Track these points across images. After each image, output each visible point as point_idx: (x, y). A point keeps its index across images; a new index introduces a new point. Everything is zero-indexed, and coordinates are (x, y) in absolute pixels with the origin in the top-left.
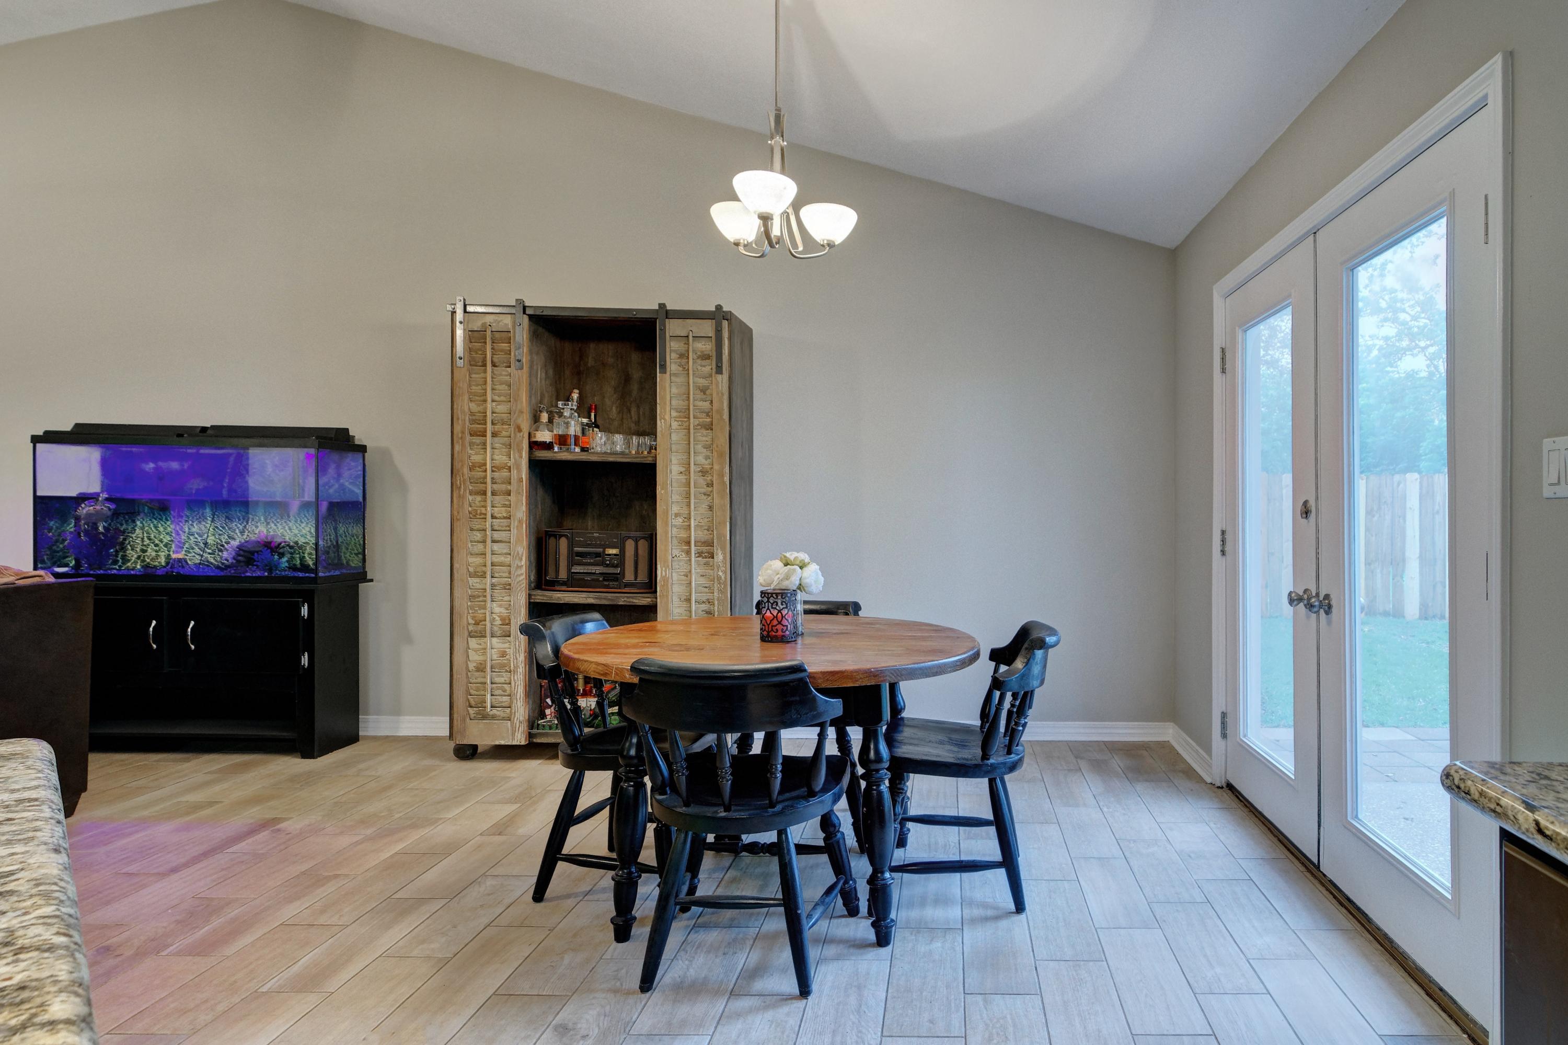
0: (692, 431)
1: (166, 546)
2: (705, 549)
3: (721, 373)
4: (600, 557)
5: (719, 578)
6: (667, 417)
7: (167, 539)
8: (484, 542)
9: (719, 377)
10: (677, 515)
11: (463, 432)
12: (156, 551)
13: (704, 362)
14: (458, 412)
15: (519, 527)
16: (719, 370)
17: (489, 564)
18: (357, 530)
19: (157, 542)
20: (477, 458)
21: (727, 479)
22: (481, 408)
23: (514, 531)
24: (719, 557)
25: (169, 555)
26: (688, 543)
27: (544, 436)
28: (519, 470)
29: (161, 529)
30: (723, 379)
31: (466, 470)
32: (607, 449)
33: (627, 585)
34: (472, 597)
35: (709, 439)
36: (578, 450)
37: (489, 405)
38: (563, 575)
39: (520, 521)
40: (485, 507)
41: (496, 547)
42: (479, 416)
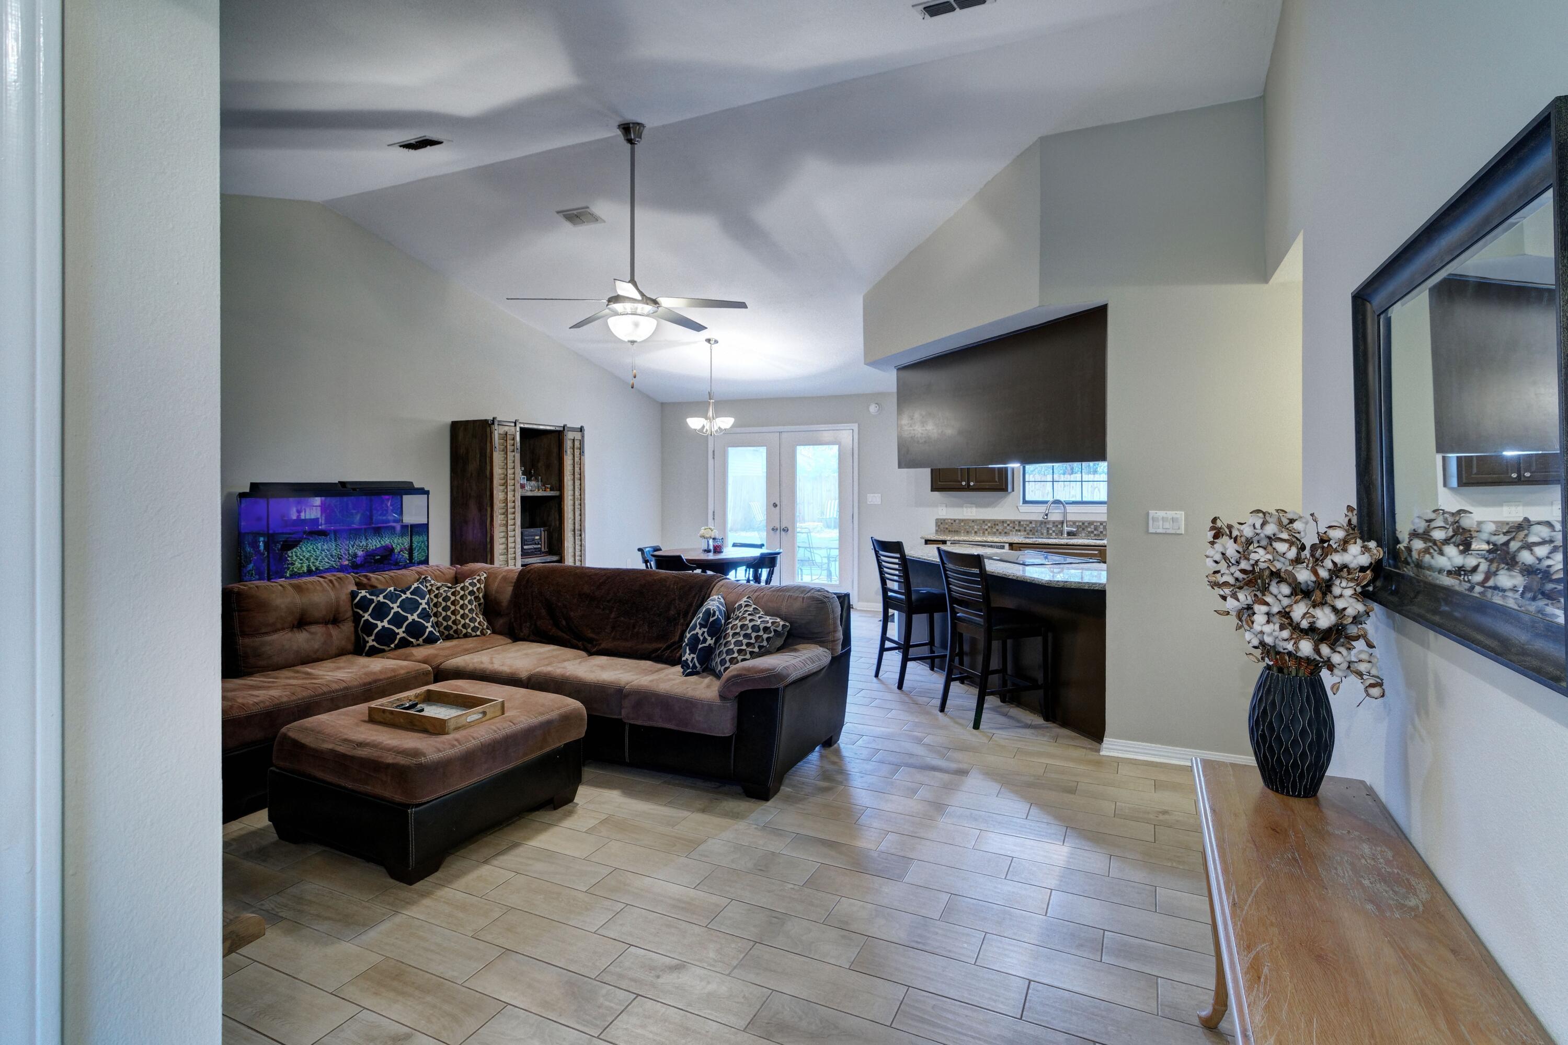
0: (575, 481)
2: (579, 533)
4: (533, 541)
6: (567, 475)
7: (308, 555)
8: (505, 537)
9: (582, 457)
12: (301, 564)
13: (578, 451)
15: (518, 529)
16: (582, 454)
17: (509, 548)
19: (301, 557)
25: (309, 565)
28: (518, 502)
35: (579, 484)
39: (519, 526)
40: (506, 520)
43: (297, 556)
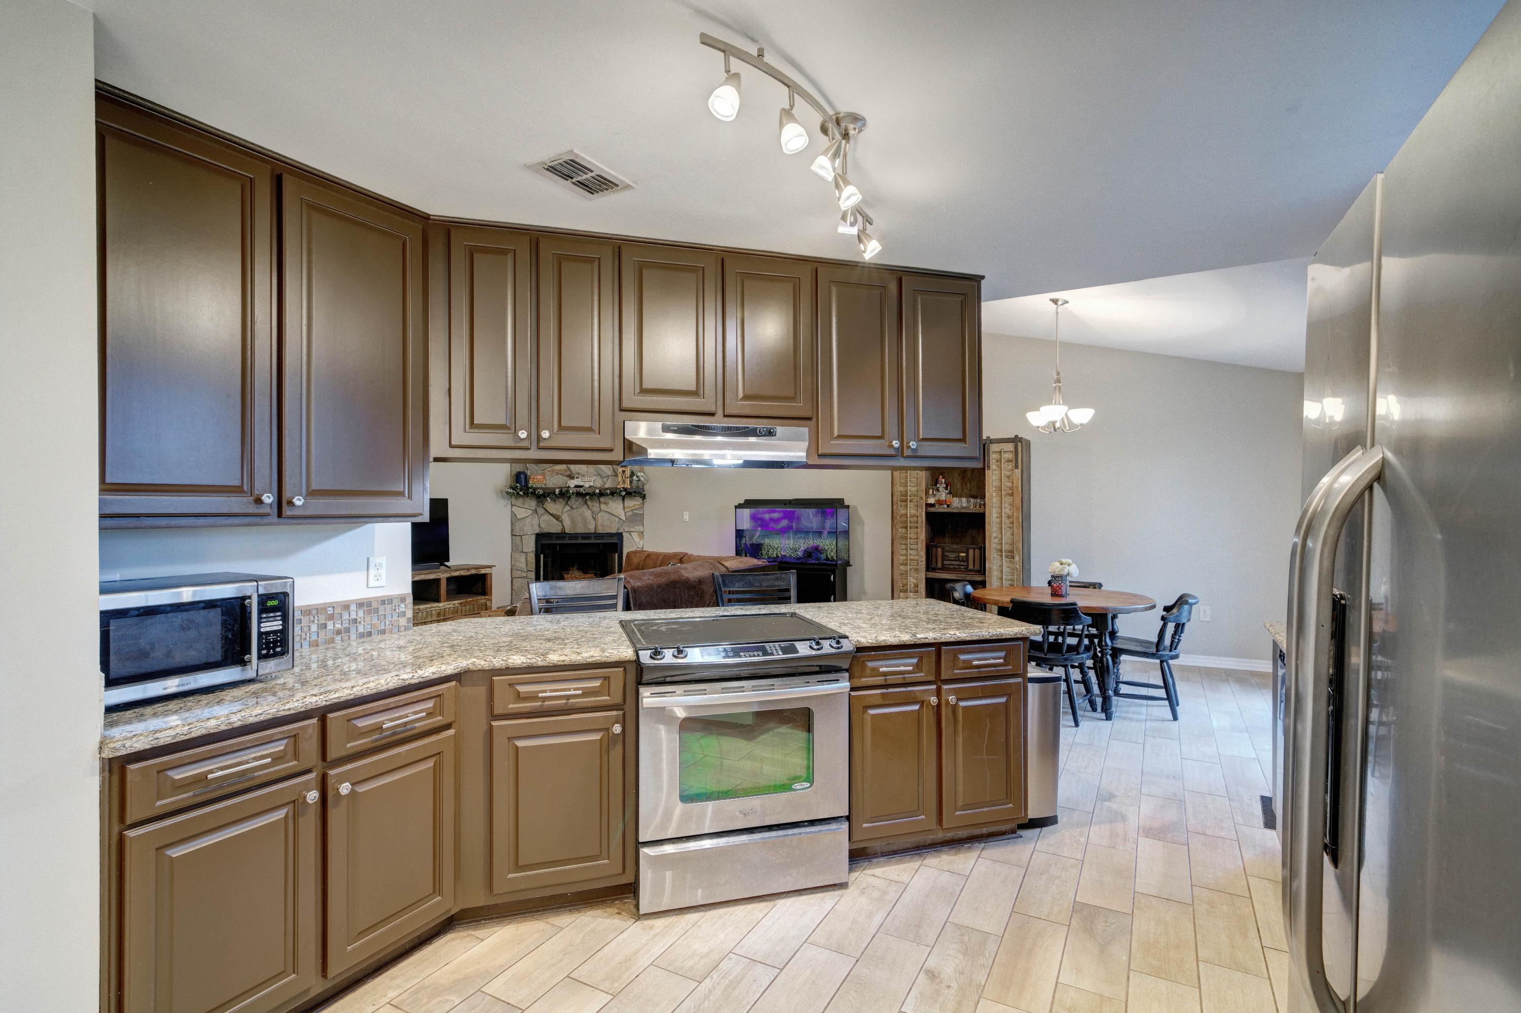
0: (1003, 497)
2: (1010, 554)
3: (1018, 468)
4: (956, 557)
5: (1017, 569)
6: (991, 491)
8: (907, 549)
9: (1017, 470)
10: (995, 538)
11: (897, 501)
13: (1009, 464)
14: (895, 492)
15: (922, 543)
16: (1017, 467)
17: (909, 559)
18: (846, 543)
20: (903, 512)
21: (1020, 520)
22: (905, 490)
23: (920, 545)
24: (1017, 558)
25: (778, 553)
26: (1002, 551)
27: (931, 501)
28: (921, 516)
30: (1018, 472)
31: (898, 517)
32: (959, 506)
33: (971, 570)
34: (901, 574)
35: (1011, 500)
36: (946, 506)
37: (909, 488)
38: (939, 565)
39: (922, 540)
40: (907, 533)
41: (912, 552)
42: (904, 493)
43: (769, 546)
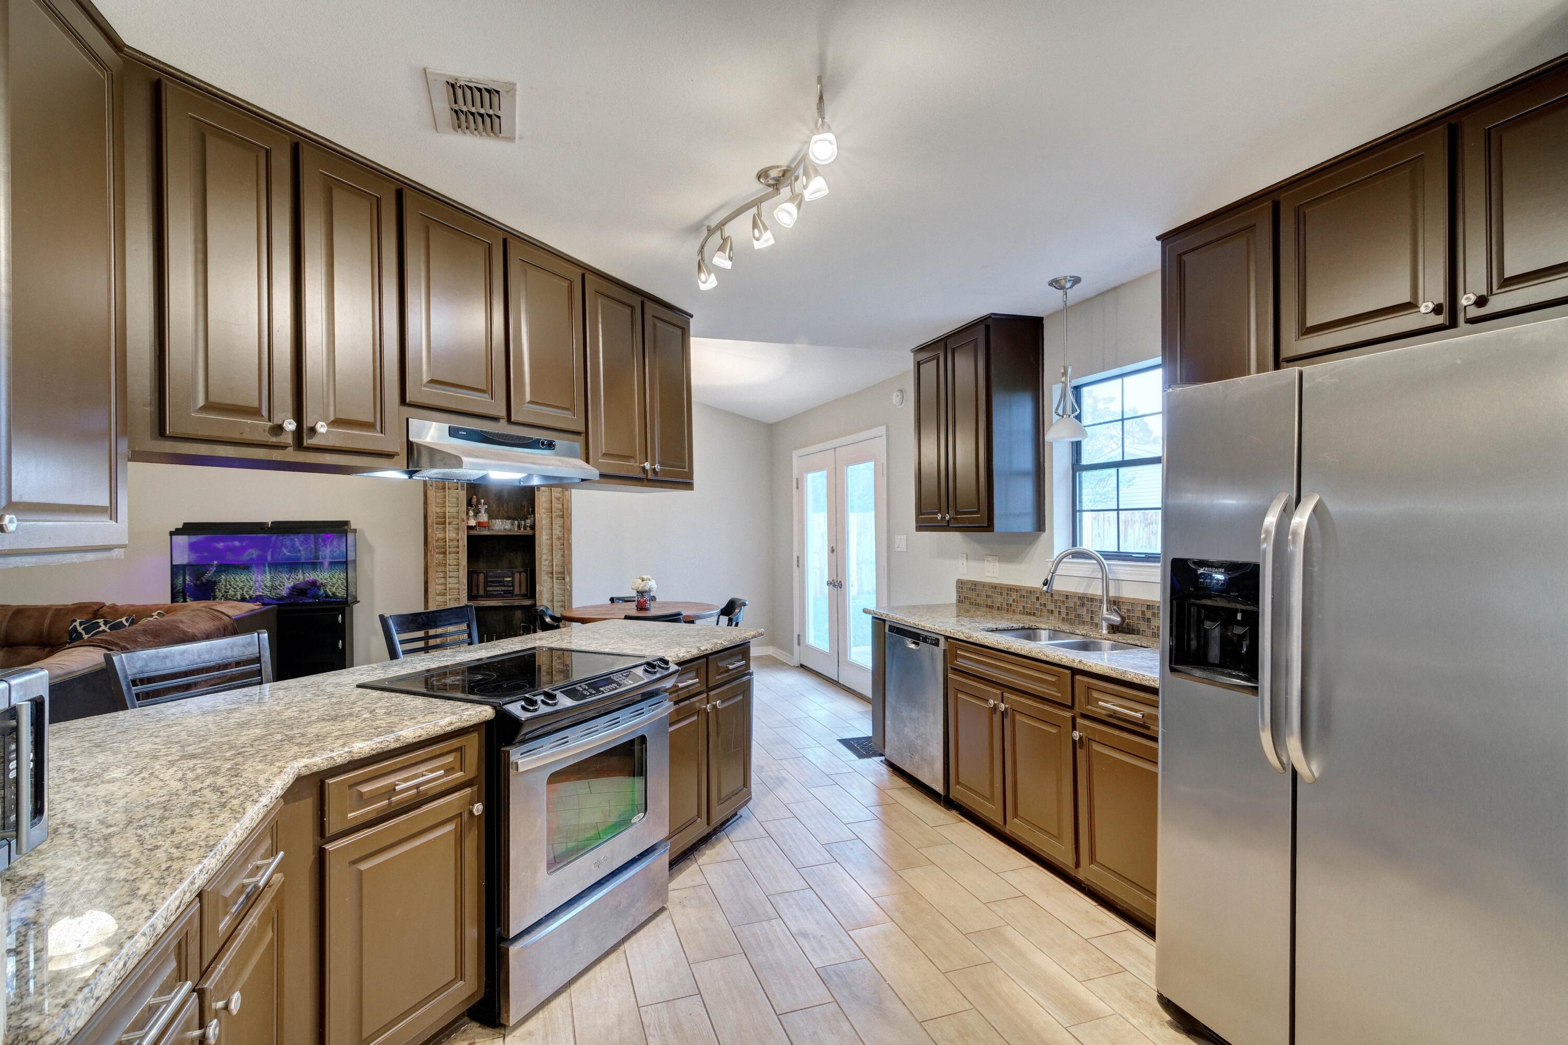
0: (553, 519)
1: (241, 588)
2: (560, 576)
4: (502, 583)
6: (541, 513)
8: (445, 578)
9: (567, 492)
10: (546, 560)
11: (432, 523)
14: (430, 513)
15: (463, 569)
17: (450, 588)
18: (354, 575)
20: (440, 536)
22: (442, 511)
23: (461, 572)
24: (567, 579)
26: (552, 573)
27: (472, 523)
28: (462, 540)
29: (238, 579)
31: (434, 542)
32: (503, 528)
33: (516, 595)
35: (562, 522)
36: (488, 529)
37: (447, 508)
38: (481, 592)
39: (463, 567)
40: (446, 560)
41: (451, 580)
42: (441, 515)
43: (230, 585)
